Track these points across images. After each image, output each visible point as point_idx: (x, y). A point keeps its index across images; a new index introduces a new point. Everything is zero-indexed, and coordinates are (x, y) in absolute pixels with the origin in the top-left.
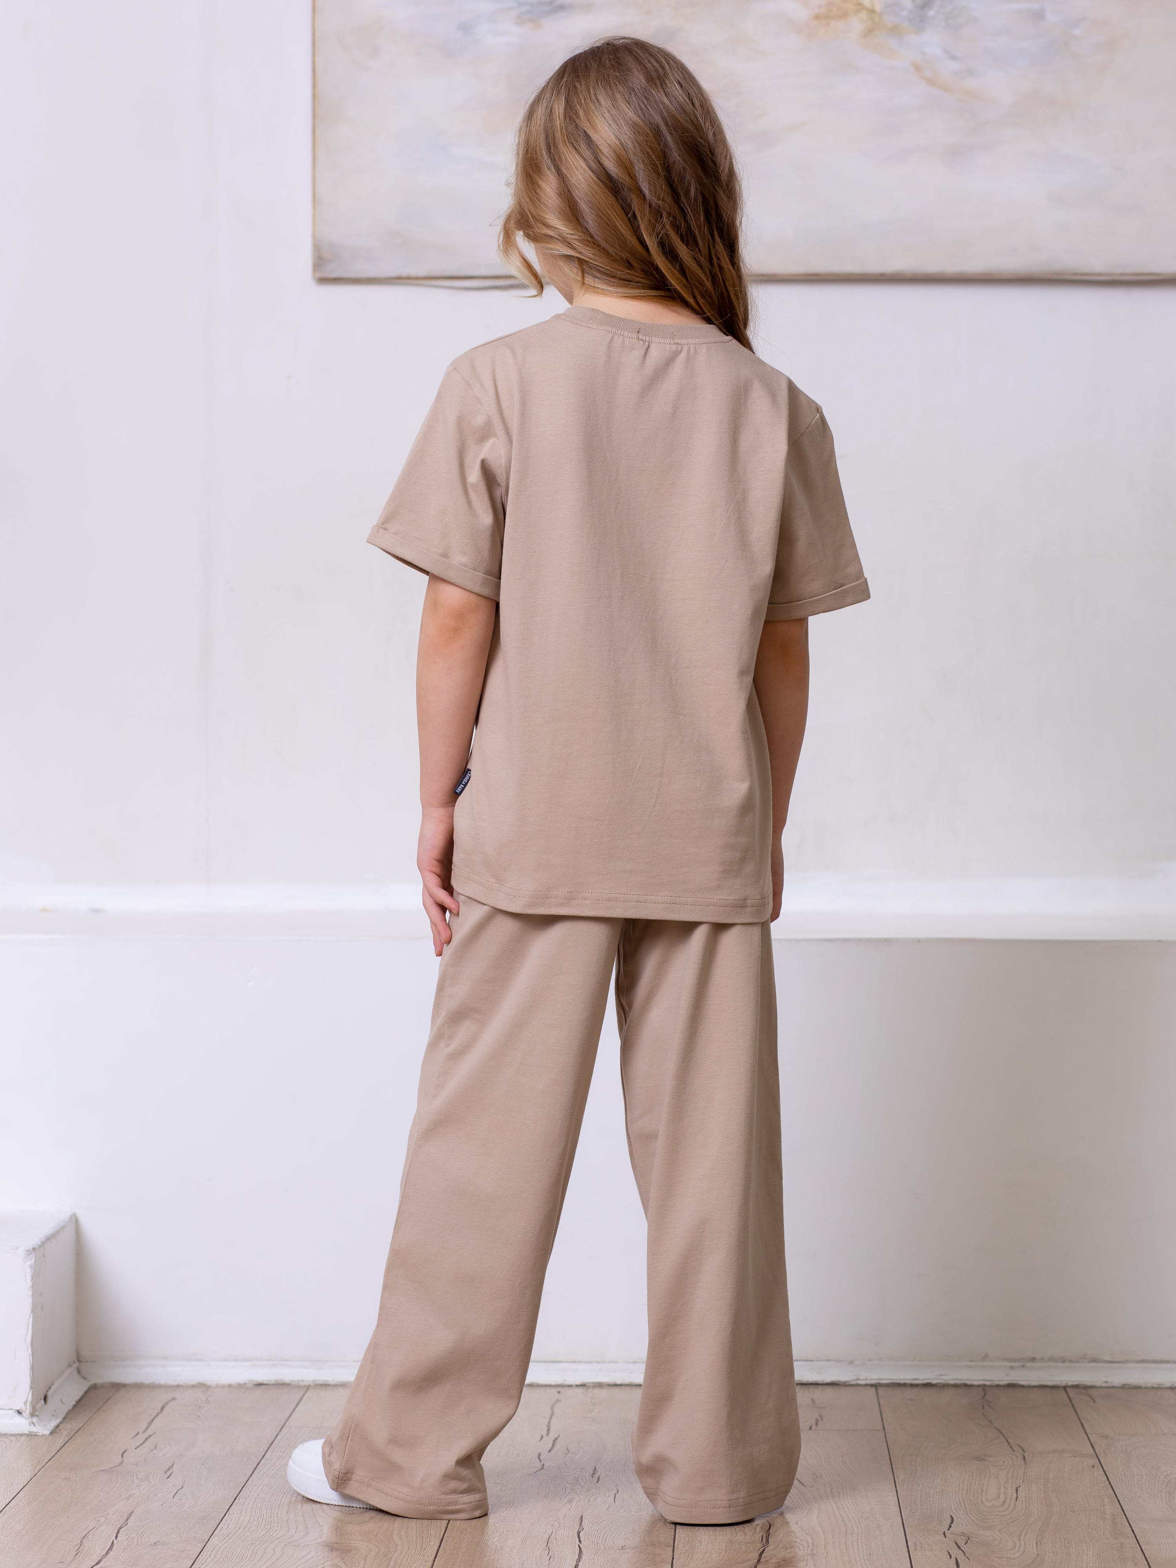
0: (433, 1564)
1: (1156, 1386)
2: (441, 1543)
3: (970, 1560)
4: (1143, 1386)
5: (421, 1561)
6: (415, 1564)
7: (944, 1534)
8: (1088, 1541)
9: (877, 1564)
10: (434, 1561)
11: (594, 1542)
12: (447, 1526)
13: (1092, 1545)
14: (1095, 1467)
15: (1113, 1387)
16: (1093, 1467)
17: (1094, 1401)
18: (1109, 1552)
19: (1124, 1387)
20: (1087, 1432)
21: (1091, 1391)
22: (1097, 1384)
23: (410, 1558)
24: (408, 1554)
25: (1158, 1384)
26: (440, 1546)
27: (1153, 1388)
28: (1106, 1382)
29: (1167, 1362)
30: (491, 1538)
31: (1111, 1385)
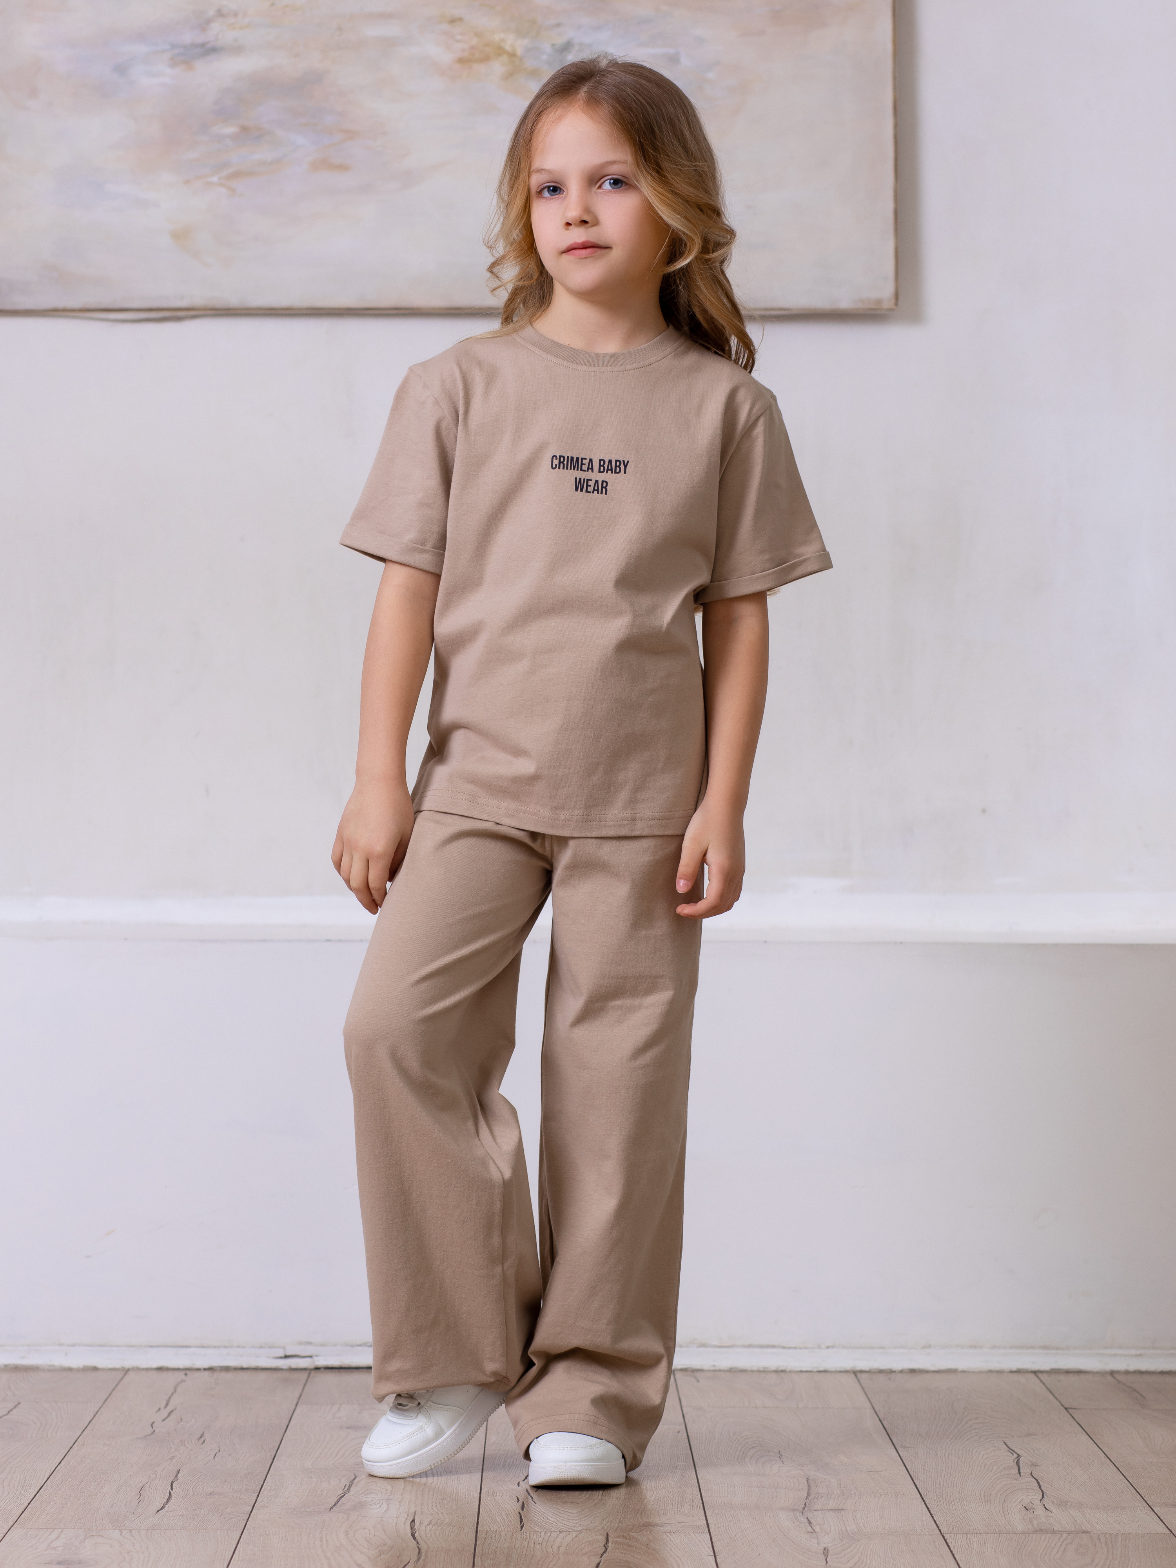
0: (28, 1506)
1: (761, 1369)
2: (39, 1490)
3: (535, 1503)
4: (749, 1369)
5: (17, 1503)
6: (11, 1506)
7: (518, 1484)
8: (653, 1489)
9: (447, 1506)
10: (29, 1504)
11: (184, 1490)
12: (49, 1477)
13: (655, 1492)
14: (681, 1433)
15: (720, 1371)
16: (679, 1432)
17: (698, 1381)
18: (670, 1498)
19: (732, 1371)
20: (683, 1405)
21: (698, 1375)
22: (705, 1368)
23: (7, 1501)
24: (6, 1498)
25: (764, 1368)
26: (38, 1492)
27: (759, 1371)
28: (714, 1366)
29: (773, 1347)
30: (88, 1487)
31: (718, 1368)
